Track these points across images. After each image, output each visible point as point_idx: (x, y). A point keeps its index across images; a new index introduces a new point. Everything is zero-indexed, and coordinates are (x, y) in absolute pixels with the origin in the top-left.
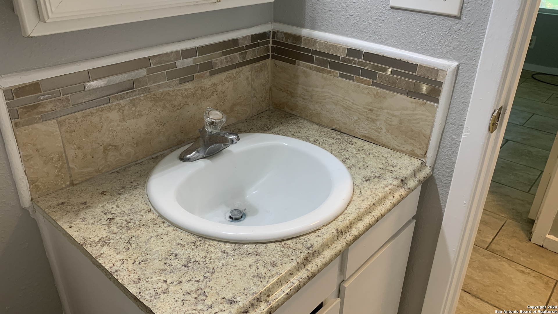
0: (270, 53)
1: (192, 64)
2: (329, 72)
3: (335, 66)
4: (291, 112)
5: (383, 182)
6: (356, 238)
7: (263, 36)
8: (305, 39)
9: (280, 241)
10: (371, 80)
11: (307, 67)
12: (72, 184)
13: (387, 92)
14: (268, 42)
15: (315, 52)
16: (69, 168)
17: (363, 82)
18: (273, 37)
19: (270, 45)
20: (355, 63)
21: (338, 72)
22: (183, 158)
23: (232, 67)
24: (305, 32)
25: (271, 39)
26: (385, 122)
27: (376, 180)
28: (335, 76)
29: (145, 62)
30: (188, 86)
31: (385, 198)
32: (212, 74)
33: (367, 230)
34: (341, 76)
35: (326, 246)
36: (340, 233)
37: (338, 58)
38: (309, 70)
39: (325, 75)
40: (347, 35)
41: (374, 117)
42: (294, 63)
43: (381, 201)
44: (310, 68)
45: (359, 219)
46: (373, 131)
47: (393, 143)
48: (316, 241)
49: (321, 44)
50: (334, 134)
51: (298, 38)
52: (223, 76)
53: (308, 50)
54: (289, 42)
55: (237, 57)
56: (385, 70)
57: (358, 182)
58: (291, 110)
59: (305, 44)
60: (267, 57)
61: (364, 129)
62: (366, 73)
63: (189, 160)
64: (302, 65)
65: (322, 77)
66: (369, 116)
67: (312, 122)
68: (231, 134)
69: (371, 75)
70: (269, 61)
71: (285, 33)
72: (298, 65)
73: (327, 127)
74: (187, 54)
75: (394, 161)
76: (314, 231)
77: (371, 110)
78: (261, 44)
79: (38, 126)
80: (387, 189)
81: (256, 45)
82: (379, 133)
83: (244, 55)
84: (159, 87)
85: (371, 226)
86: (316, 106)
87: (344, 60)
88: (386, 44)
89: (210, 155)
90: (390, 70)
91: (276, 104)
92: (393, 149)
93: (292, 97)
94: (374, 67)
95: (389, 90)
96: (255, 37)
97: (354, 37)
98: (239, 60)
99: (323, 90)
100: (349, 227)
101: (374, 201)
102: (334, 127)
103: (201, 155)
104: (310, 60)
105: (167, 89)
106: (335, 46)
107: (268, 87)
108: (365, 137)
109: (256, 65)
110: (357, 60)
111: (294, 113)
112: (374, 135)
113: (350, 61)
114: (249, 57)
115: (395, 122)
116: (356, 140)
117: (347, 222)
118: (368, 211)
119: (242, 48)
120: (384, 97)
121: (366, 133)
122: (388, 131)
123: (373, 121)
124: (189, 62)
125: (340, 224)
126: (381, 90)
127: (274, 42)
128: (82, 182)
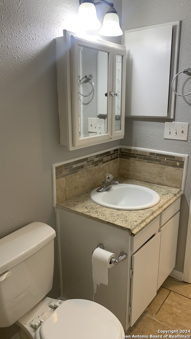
0: (119, 156)
1: (98, 160)
2: (143, 161)
3: (145, 159)
4: (127, 177)
5: (169, 195)
6: (165, 209)
7: (117, 150)
8: (133, 150)
9: (143, 210)
10: (159, 163)
11: (134, 160)
12: (66, 200)
13: (165, 166)
14: (118, 152)
15: (137, 154)
16: (66, 194)
17: (156, 163)
18: (120, 150)
19: (119, 153)
20: (153, 157)
21: (147, 161)
22: (98, 191)
23: (108, 161)
24: (133, 148)
25: (119, 151)
26: (165, 177)
27: (166, 195)
28: (145, 162)
29: (86, 159)
30: (96, 167)
31: (171, 199)
32: (103, 163)
33: (167, 208)
34: (148, 162)
35: (157, 210)
36: (160, 208)
37: (146, 156)
38: (135, 161)
39: (141, 162)
40: (149, 148)
41: (161, 175)
42: (129, 159)
43: (170, 200)
44: (135, 160)
45: (164, 204)
46: (161, 181)
47: (169, 184)
48: (154, 209)
49: (139, 151)
50: (146, 183)
51: (130, 150)
52: (106, 163)
53: (135, 154)
54: (127, 152)
55: (109, 157)
56: (164, 159)
57: (161, 195)
58: (128, 176)
59: (133, 152)
60: (118, 157)
61: (158, 180)
62: (157, 160)
63: (100, 192)
64: (132, 160)
65: (140, 163)
66: (159, 175)
67: (136, 180)
68: (116, 181)
69: (159, 161)
70: (118, 159)
71: (125, 149)
72: (131, 159)
73: (143, 181)
74: (97, 156)
75: (171, 190)
76: (152, 207)
77: (160, 173)
78: (116, 153)
79: (61, 179)
80: (171, 197)
81: (115, 153)
82: (163, 181)
83: (111, 157)
84: (89, 167)
85: (168, 207)
86: (138, 174)
87: (148, 156)
88: (163, 151)
89: (108, 190)
90: (166, 159)
91: (121, 175)
92: (169, 186)
93: (128, 171)
94: (160, 158)
95: (166, 165)
96: (115, 150)
97: (151, 149)
98: (110, 159)
99: (141, 167)
100: (162, 206)
101: (168, 200)
102: (146, 181)
103: (104, 190)
104: (135, 157)
105: (91, 168)
106: (145, 152)
107: (118, 168)
108: (158, 183)
109: (115, 160)
110: (153, 156)
111: (129, 177)
112: (162, 182)
113: (151, 157)
114: (113, 157)
115: (169, 176)
116: (155, 185)
117: (161, 205)
118: (167, 202)
119: (111, 154)
120: (165, 168)
121: (158, 182)
122: (167, 180)
123: (161, 177)
124: (97, 159)
125: (160, 205)
126: (163, 166)
127: (120, 152)
128: (69, 199)
